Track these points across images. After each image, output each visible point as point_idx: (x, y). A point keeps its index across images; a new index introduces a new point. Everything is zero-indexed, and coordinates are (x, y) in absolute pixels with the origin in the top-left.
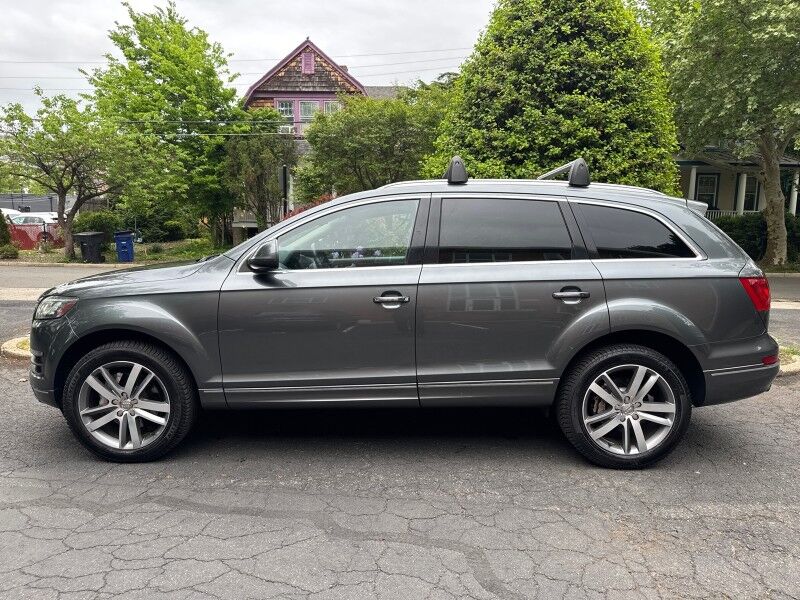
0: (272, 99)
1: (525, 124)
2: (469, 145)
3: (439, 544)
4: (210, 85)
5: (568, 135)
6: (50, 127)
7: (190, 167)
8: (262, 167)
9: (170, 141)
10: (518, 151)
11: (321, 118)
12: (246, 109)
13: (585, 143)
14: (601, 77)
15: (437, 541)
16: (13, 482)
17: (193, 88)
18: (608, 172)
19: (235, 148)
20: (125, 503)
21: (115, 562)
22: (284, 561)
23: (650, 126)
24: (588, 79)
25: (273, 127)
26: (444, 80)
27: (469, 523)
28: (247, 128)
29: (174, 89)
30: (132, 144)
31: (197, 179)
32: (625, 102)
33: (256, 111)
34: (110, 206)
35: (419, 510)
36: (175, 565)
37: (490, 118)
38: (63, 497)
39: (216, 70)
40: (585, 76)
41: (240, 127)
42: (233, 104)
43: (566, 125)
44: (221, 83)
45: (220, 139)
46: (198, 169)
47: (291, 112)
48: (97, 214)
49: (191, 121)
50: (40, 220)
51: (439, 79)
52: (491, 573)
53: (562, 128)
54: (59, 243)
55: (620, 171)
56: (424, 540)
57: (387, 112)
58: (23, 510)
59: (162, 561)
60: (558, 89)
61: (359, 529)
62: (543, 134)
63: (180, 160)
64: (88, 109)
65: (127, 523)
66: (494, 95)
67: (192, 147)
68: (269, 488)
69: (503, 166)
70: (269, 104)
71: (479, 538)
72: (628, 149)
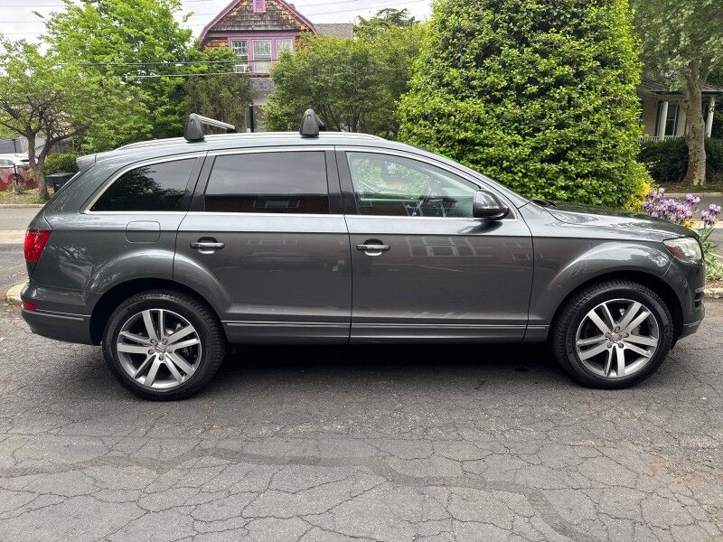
0: (226, 38)
1: (503, 64)
2: (448, 84)
3: (497, 486)
4: (166, 26)
5: (545, 74)
6: (14, 72)
7: (153, 109)
8: (220, 106)
9: (131, 83)
10: (497, 90)
11: (287, 57)
12: (202, 49)
13: (560, 82)
14: (574, 15)
15: (495, 483)
16: (67, 441)
17: (151, 30)
18: (583, 109)
19: (194, 88)
20: (182, 458)
21: (197, 525)
22: (360, 514)
23: (618, 63)
24: (562, 18)
25: (229, 66)
26: (383, 16)
27: (518, 463)
28: (205, 68)
29: (132, 32)
30: (96, 87)
31: (160, 119)
32: (597, 40)
33: (212, 50)
34: (76, 146)
35: (466, 452)
36: (256, 525)
37: (469, 57)
38: (120, 454)
39: (171, 11)
40: (560, 14)
41: (197, 67)
42: (189, 45)
43: (543, 64)
44: (177, 24)
45: (180, 80)
46: (160, 109)
47: (244, 51)
48: (66, 155)
49: (148, 62)
50: (10, 163)
51: (378, 14)
52: (558, 516)
53: (540, 68)
54: (31, 184)
55: (594, 108)
56: (482, 484)
57: (351, 51)
58: (87, 471)
59: (242, 521)
60: (534, 28)
61: (417, 474)
62: (521, 73)
63: (143, 101)
64: (49, 53)
65: (193, 479)
66: (471, 35)
67: (153, 88)
68: (316, 433)
69: (483, 105)
70: (223, 44)
71: (533, 478)
72: (600, 87)
